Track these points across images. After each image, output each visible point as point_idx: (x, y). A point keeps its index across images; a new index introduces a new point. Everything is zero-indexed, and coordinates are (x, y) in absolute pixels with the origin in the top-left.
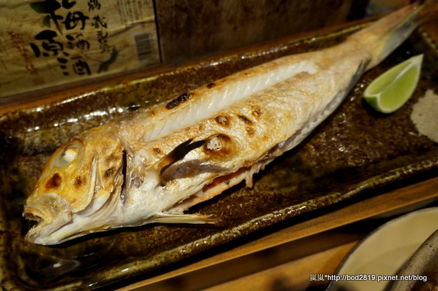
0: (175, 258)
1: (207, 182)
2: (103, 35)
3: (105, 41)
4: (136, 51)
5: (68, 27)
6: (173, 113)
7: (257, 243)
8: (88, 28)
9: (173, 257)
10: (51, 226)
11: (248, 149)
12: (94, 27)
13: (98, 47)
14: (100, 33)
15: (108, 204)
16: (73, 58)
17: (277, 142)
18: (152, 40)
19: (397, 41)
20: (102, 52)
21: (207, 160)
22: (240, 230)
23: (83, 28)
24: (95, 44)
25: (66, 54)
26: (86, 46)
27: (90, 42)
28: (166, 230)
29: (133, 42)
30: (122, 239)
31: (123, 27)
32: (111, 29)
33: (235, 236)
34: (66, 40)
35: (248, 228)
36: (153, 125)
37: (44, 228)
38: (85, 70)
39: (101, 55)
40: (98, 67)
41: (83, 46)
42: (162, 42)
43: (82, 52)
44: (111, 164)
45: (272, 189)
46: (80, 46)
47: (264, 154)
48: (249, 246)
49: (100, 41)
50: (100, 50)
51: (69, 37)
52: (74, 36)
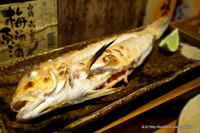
0: (104, 112)
1: (109, 77)
2: (33, 32)
3: (33, 36)
4: (47, 43)
5: (17, 26)
6: (82, 52)
7: (137, 111)
8: (26, 27)
9: (103, 112)
10: (34, 104)
11: (123, 61)
12: (29, 27)
13: (29, 39)
14: (31, 31)
15: (64, 89)
16: (16, 46)
17: (134, 59)
18: (55, 36)
19: (163, 29)
20: (31, 43)
21: (107, 66)
22: (131, 96)
23: (24, 27)
24: (28, 37)
25: (13, 43)
26: (24, 38)
27: (26, 36)
28: (92, 106)
29: (46, 37)
30: (70, 114)
31: (43, 28)
32: (38, 28)
33: (130, 99)
34: (15, 34)
35: (135, 95)
36: (75, 57)
37: (30, 106)
38: (21, 54)
39: (30, 44)
40: (27, 52)
41: (22, 38)
42: (59, 38)
43: (21, 42)
44: (61, 70)
45: (136, 84)
46: (21, 38)
47: (130, 64)
48: (134, 113)
49: (31, 35)
50: (30, 41)
51: (16, 32)
52: (19, 32)
